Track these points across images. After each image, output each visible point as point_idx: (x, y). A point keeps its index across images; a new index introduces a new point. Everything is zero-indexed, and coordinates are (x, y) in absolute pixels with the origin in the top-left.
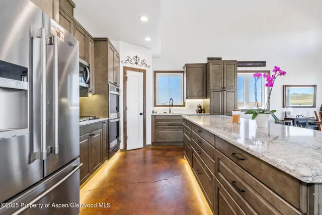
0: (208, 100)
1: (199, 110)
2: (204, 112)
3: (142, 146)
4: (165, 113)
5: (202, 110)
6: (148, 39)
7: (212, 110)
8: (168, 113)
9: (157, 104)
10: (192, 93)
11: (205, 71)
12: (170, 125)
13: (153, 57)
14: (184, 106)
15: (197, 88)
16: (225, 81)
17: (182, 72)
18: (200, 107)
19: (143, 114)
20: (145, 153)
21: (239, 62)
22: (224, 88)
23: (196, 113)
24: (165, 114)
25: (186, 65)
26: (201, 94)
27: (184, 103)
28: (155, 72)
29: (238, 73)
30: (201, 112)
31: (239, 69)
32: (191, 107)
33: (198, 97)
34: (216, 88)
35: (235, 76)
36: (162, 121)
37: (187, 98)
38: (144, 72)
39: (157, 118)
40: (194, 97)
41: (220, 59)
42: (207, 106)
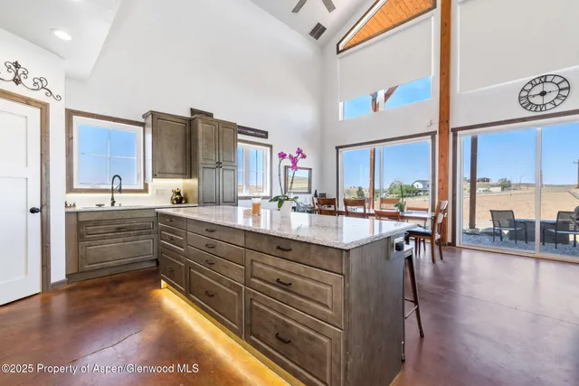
0: (193, 182)
1: (176, 199)
2: (186, 202)
3: (38, 290)
4: (100, 206)
5: (181, 199)
6: (62, 35)
7: (201, 199)
8: (108, 206)
9: (76, 186)
10: (164, 167)
11: (188, 131)
12: (119, 229)
13: (68, 78)
14: (145, 190)
15: (173, 158)
16: (221, 152)
17: (142, 125)
18: (179, 193)
19: (42, 210)
20: (46, 304)
21: (239, 127)
22: (219, 163)
23: (170, 204)
24: (100, 209)
25: (153, 113)
26: (181, 171)
27: (146, 185)
28: (70, 114)
29: (239, 143)
30: (180, 203)
31: (240, 137)
32: (159, 193)
33: (175, 175)
34: (208, 162)
35: (235, 147)
36: (97, 223)
37: (154, 176)
38: (44, 108)
39: (82, 218)
40: (167, 175)
41: (210, 115)
42: (192, 191)
